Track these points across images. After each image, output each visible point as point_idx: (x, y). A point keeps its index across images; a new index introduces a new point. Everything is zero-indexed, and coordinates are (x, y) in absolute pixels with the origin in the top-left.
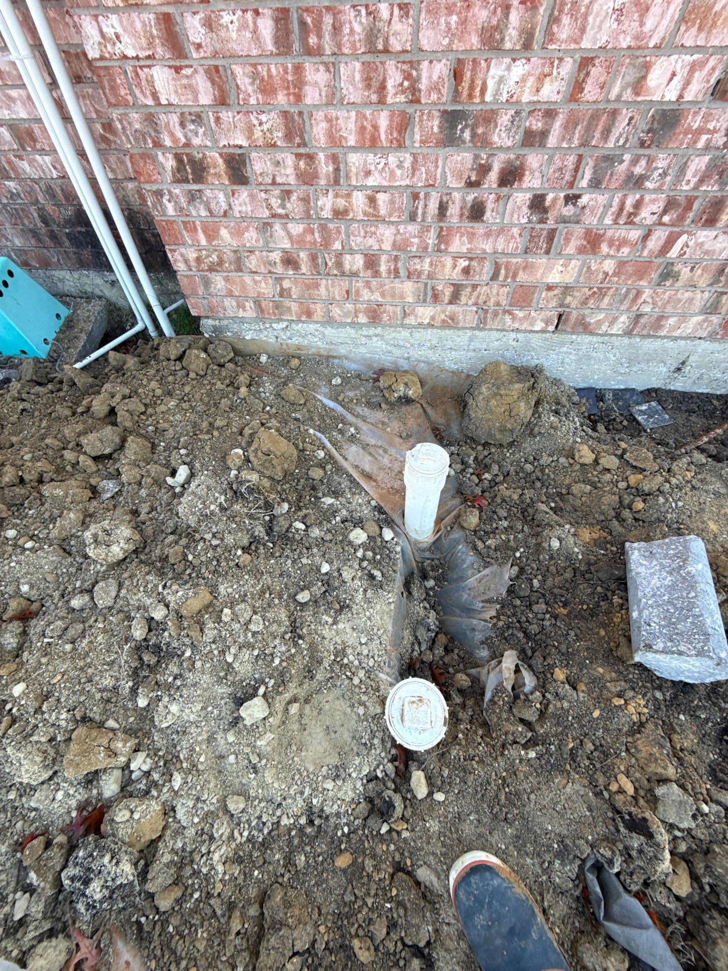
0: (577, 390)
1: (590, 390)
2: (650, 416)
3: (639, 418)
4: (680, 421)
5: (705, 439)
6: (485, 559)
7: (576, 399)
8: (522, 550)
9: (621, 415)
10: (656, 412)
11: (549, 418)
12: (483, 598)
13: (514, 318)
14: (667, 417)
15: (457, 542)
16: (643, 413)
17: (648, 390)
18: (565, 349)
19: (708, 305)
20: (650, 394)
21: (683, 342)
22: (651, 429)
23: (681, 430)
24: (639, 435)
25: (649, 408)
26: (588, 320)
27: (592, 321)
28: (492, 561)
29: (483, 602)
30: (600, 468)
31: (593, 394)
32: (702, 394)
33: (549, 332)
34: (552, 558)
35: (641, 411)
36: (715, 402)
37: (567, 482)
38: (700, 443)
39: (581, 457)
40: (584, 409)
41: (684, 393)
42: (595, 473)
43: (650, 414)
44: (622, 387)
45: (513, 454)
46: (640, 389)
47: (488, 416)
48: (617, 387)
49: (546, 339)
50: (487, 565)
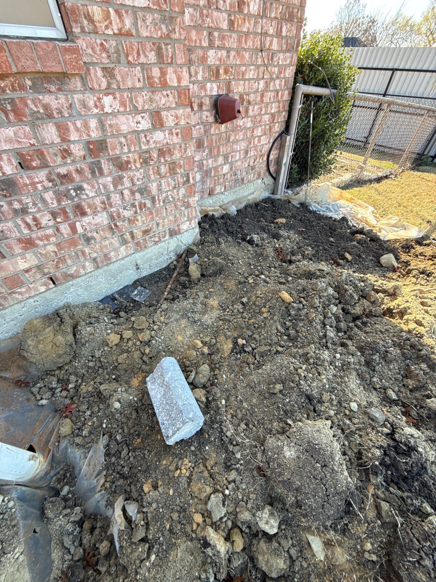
0: (100, 301)
1: (107, 297)
2: (141, 295)
3: (136, 299)
4: (155, 289)
5: (166, 293)
6: (85, 447)
7: (101, 307)
8: (105, 421)
9: (128, 302)
10: (142, 291)
11: (86, 331)
12: (94, 475)
13: (20, 293)
14: (148, 291)
15: (66, 448)
16: (136, 295)
17: (134, 282)
18: (72, 290)
19: (121, 242)
20: (136, 283)
21: (127, 259)
22: (144, 301)
23: (157, 293)
24: (140, 308)
25: (138, 291)
26: (69, 273)
27: (72, 272)
28: (90, 445)
29: (96, 477)
30: (125, 340)
31: (109, 299)
32: (158, 271)
33: (52, 288)
34: (121, 414)
35: (135, 295)
36: (164, 272)
37: (114, 358)
38: (165, 296)
39: (112, 342)
40: (109, 309)
41: (150, 274)
42: (125, 344)
43: (140, 294)
44: (122, 287)
45: (79, 362)
46: (131, 283)
47: (44, 355)
48: (119, 289)
49: (54, 292)
50: (89, 449)
